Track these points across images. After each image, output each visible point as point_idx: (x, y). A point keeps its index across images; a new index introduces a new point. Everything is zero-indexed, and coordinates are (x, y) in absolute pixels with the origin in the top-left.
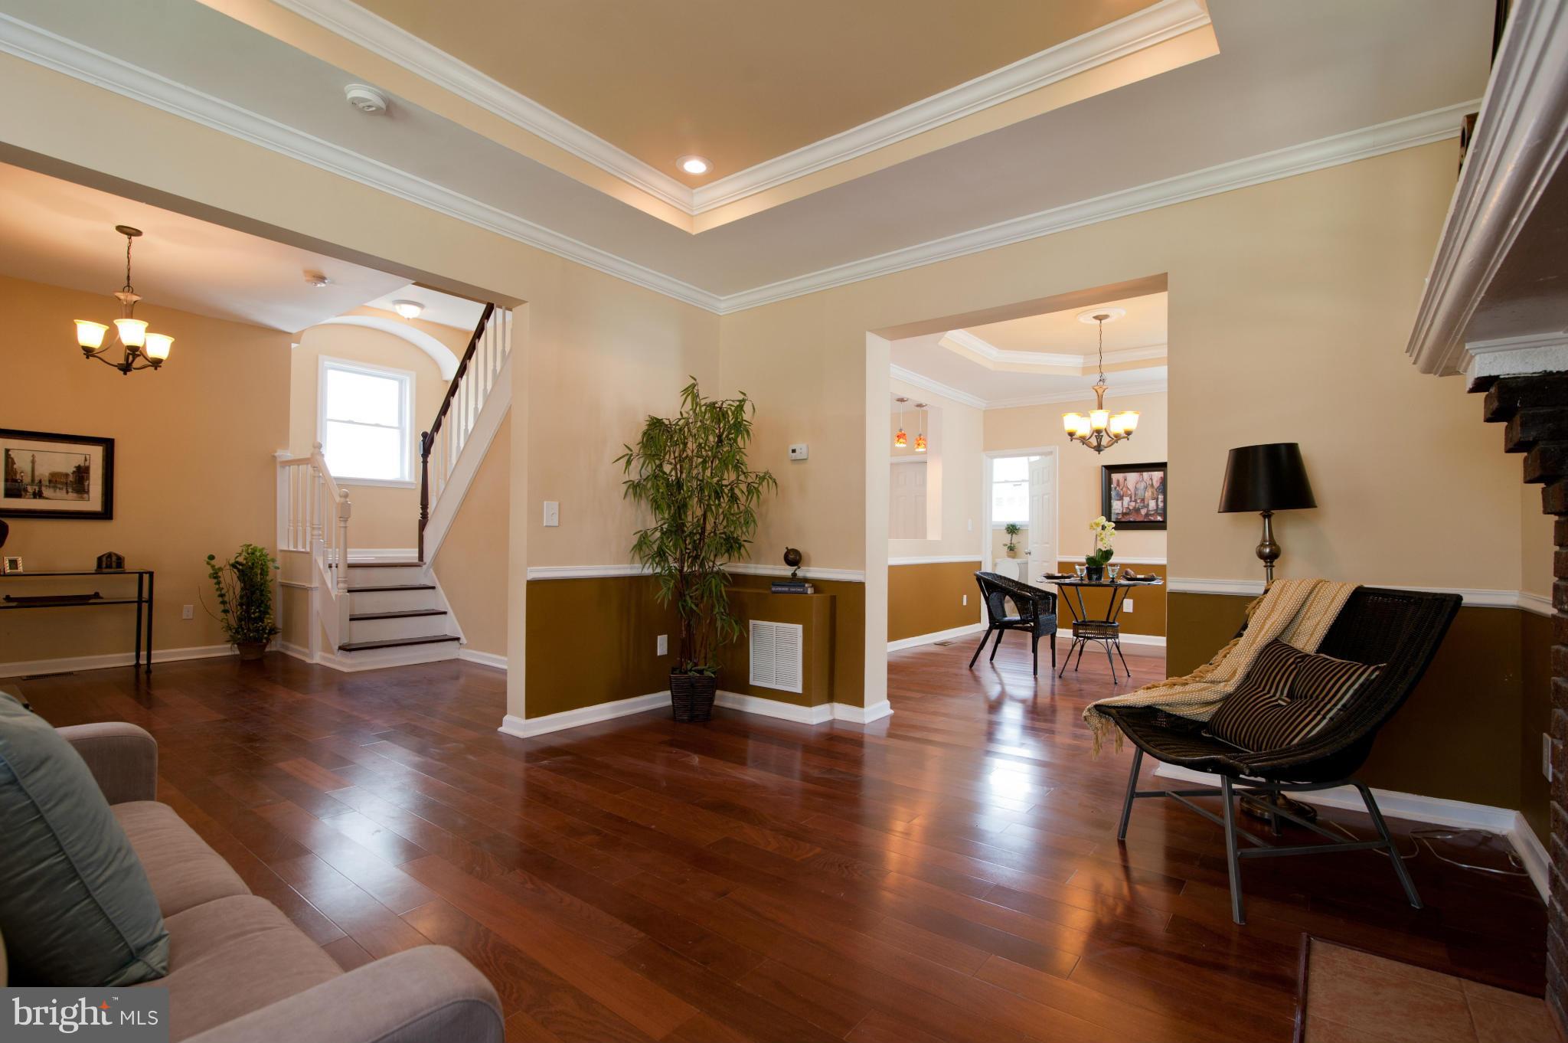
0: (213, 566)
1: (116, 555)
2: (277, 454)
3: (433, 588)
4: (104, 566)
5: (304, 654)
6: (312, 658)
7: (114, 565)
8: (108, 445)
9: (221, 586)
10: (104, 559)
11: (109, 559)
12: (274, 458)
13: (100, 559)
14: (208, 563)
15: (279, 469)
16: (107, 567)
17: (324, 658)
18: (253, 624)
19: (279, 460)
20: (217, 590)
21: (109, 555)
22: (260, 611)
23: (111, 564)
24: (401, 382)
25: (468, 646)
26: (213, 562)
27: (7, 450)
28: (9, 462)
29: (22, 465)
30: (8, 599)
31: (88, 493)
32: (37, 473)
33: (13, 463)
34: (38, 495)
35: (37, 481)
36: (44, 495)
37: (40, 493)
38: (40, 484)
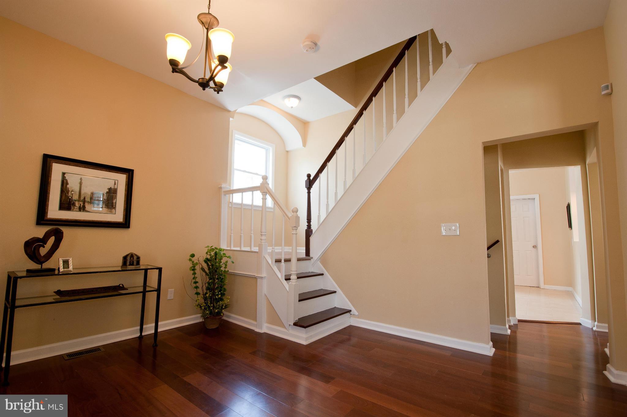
0: (193, 262)
1: (136, 255)
2: (222, 186)
3: (322, 274)
4: (128, 263)
5: (256, 326)
6: (261, 328)
7: (135, 263)
8: (129, 173)
9: (196, 276)
10: (128, 258)
11: (132, 258)
12: (221, 188)
13: (125, 258)
14: (190, 260)
15: (223, 196)
16: (130, 265)
17: (268, 328)
18: (217, 304)
19: (223, 190)
20: (194, 278)
21: (132, 255)
22: (221, 294)
23: (133, 262)
24: (267, 150)
25: (358, 317)
26: (193, 259)
27: (64, 174)
28: (64, 183)
29: (73, 185)
30: (59, 293)
31: (115, 208)
32: (83, 192)
33: (67, 184)
34: (82, 209)
35: (82, 198)
36: (86, 209)
37: (84, 207)
38: (84, 201)
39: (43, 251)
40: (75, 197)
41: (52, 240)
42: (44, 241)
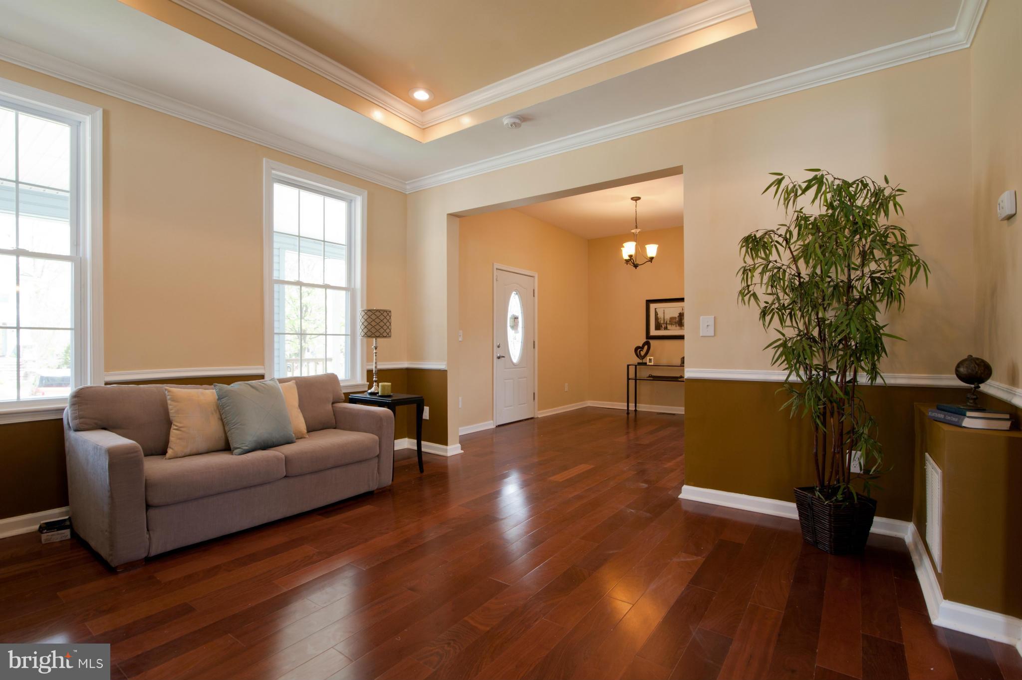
27: (656, 309)
28: (656, 314)
29: (660, 315)
30: (650, 376)
31: (683, 326)
32: (665, 318)
33: (658, 314)
34: (666, 328)
35: (665, 322)
36: (668, 328)
37: (667, 327)
38: (667, 324)
39: (643, 353)
40: (662, 322)
41: (646, 347)
42: (642, 348)
